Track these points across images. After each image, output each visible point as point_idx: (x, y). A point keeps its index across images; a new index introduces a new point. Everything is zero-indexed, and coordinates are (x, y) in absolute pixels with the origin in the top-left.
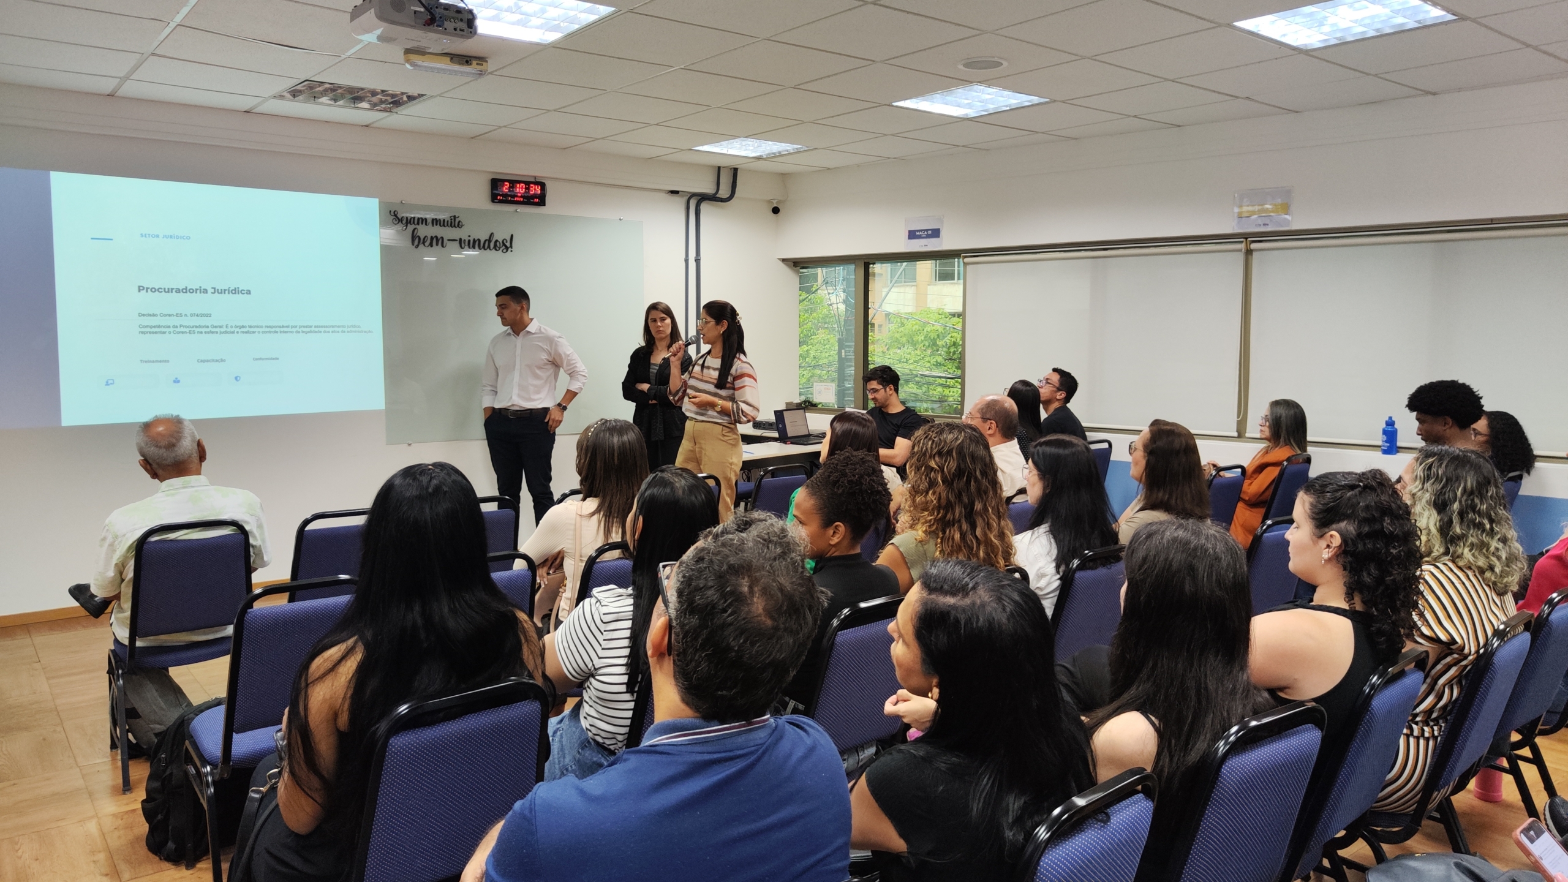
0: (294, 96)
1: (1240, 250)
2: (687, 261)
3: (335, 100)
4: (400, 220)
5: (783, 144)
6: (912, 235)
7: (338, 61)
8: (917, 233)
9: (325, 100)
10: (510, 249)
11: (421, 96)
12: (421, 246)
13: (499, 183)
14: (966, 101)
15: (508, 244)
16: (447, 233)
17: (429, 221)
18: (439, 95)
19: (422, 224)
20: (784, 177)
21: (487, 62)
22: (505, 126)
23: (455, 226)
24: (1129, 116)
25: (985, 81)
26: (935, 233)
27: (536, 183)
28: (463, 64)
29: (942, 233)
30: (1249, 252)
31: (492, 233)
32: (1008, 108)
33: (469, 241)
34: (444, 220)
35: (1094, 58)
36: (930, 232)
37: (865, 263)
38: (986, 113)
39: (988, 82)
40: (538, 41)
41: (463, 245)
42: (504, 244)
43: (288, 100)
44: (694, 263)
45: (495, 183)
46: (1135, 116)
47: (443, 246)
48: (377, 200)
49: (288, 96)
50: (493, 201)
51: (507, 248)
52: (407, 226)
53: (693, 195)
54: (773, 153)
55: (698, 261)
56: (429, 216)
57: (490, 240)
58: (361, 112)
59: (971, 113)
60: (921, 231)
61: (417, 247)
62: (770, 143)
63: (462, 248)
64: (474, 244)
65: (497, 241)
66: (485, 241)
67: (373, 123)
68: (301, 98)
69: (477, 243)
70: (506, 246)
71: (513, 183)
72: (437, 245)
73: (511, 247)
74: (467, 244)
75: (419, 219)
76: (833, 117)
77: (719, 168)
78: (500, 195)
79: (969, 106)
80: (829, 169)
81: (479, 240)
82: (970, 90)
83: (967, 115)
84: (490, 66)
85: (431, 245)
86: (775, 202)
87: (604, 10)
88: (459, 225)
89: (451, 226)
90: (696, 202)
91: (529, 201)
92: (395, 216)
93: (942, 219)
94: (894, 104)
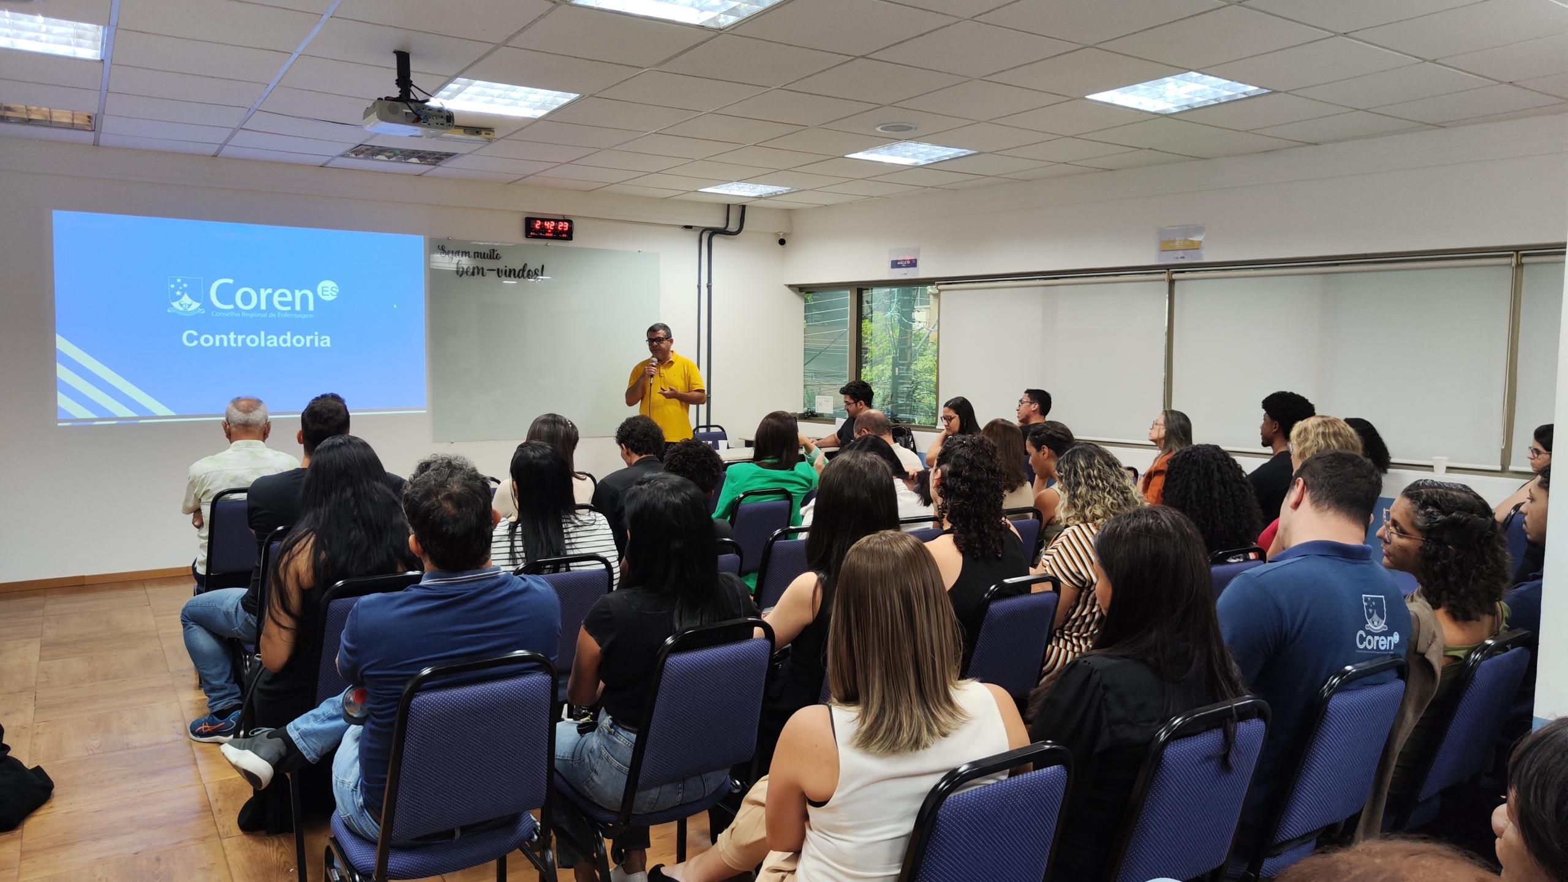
0: (356, 155)
1: (1164, 280)
2: (699, 287)
3: (389, 158)
4: (447, 253)
5: (774, 187)
6: (895, 264)
8: (899, 263)
9: (380, 157)
10: (541, 276)
11: (454, 154)
12: (464, 275)
13: (532, 221)
14: (908, 154)
15: (540, 272)
16: (487, 264)
17: (472, 253)
18: (469, 153)
19: (466, 256)
20: (789, 213)
21: (494, 131)
22: (532, 175)
23: (493, 258)
24: (1060, 163)
25: (913, 139)
26: (913, 264)
27: (563, 221)
28: (474, 134)
29: (918, 263)
30: (1172, 282)
31: (526, 264)
32: (947, 158)
33: (506, 271)
34: (484, 253)
35: (989, 122)
36: (909, 262)
37: (858, 289)
38: (931, 162)
39: (918, 139)
40: (531, 116)
41: (500, 275)
42: (536, 273)
43: (352, 158)
44: (706, 289)
45: (529, 222)
46: (1065, 163)
47: (483, 275)
48: (425, 237)
49: (353, 155)
50: (527, 237)
51: (539, 276)
52: (453, 259)
53: (706, 229)
54: (770, 194)
55: (709, 287)
56: (473, 249)
57: (523, 270)
58: (410, 165)
59: (922, 162)
60: (902, 260)
61: (461, 276)
62: (763, 185)
63: (500, 277)
64: (510, 273)
65: (530, 270)
66: (520, 271)
67: (423, 173)
68: (361, 156)
69: (513, 272)
70: (538, 274)
71: (543, 220)
72: (478, 274)
73: (542, 274)
74: (504, 273)
75: (463, 252)
76: (800, 166)
77: (729, 205)
78: (533, 232)
79: (914, 156)
80: (826, 205)
81: (514, 270)
82: (905, 146)
83: (916, 163)
84: (497, 134)
85: (473, 274)
86: (781, 234)
87: (573, 96)
89: (490, 258)
90: (708, 235)
91: (558, 236)
92: (443, 250)
93: (918, 251)
94: (846, 156)
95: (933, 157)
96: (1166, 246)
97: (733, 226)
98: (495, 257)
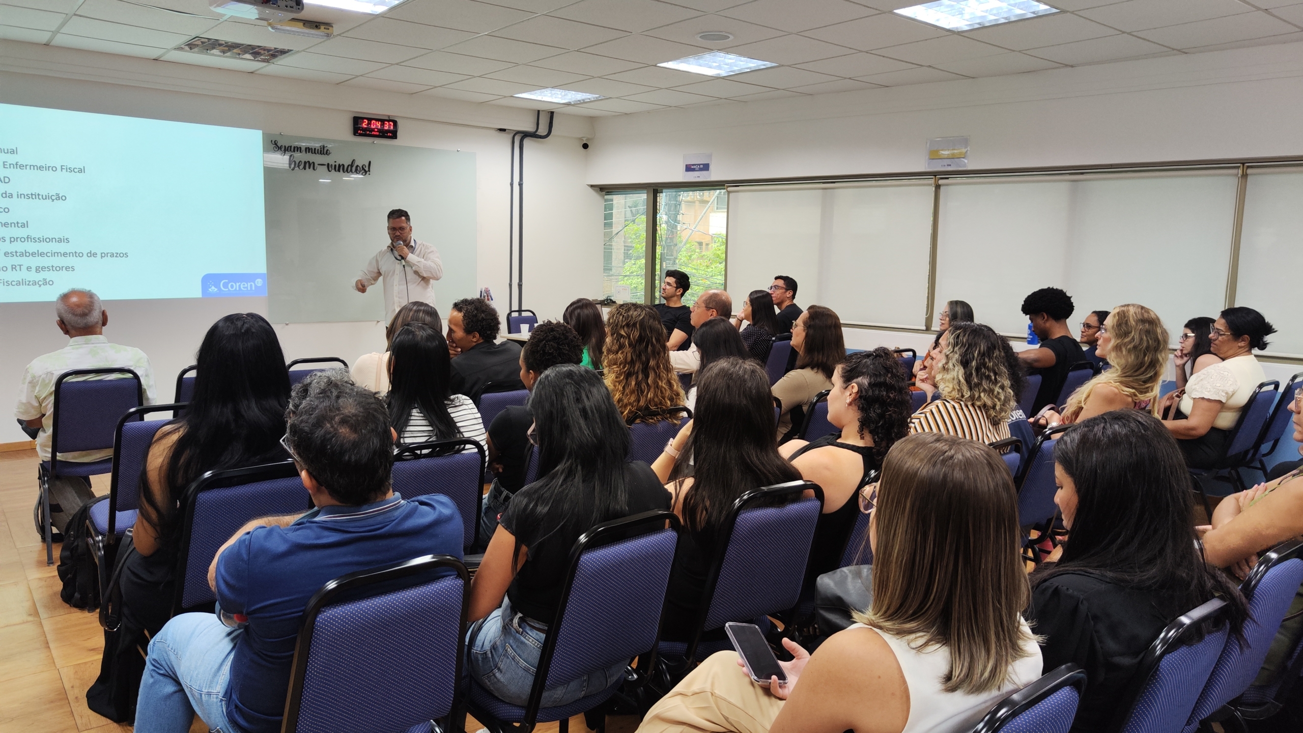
0: (191, 49)
1: (931, 185)
2: (512, 185)
3: (224, 52)
4: (280, 148)
5: (584, 94)
7: (216, 24)
8: (692, 167)
9: (215, 51)
10: (368, 173)
11: (289, 51)
12: (297, 169)
13: (359, 120)
14: (715, 64)
15: (367, 169)
16: (317, 159)
17: (303, 149)
18: (304, 51)
19: (297, 151)
20: (592, 120)
21: (332, 27)
22: (361, 76)
23: (324, 154)
24: (845, 78)
25: (725, 49)
26: (706, 167)
27: (389, 121)
28: (313, 29)
29: (711, 167)
30: (938, 187)
31: (354, 160)
32: (749, 70)
33: (335, 166)
34: (315, 149)
35: (799, 34)
36: (702, 166)
37: (653, 189)
38: (734, 73)
39: (727, 50)
40: (369, 12)
41: (330, 169)
42: (363, 169)
43: (186, 51)
44: (518, 187)
45: (357, 120)
46: (850, 78)
47: (314, 169)
48: (261, 132)
49: (187, 48)
50: (355, 134)
51: (366, 172)
52: (285, 152)
53: (518, 132)
54: (579, 101)
55: (521, 185)
56: (304, 145)
57: (352, 165)
58: (243, 61)
59: (723, 73)
60: (695, 165)
61: (293, 169)
62: (574, 92)
63: (329, 171)
64: (340, 168)
65: (357, 166)
66: (349, 166)
67: (255, 71)
68: (196, 50)
69: (342, 167)
70: (365, 170)
71: (370, 120)
72: (309, 168)
73: (369, 171)
74: (333, 168)
75: (294, 147)
76: (615, 74)
77: (539, 111)
78: (361, 130)
79: (719, 67)
80: (626, 114)
81: (343, 165)
82: (714, 56)
83: (719, 74)
84: (336, 30)
85: (304, 168)
86: (584, 139)
88: (327, 153)
89: (321, 153)
90: (520, 138)
91: (383, 134)
92: (276, 144)
93: (710, 156)
94: (658, 65)
95: (736, 68)
96: (934, 155)
97: (542, 131)
98: (325, 153)
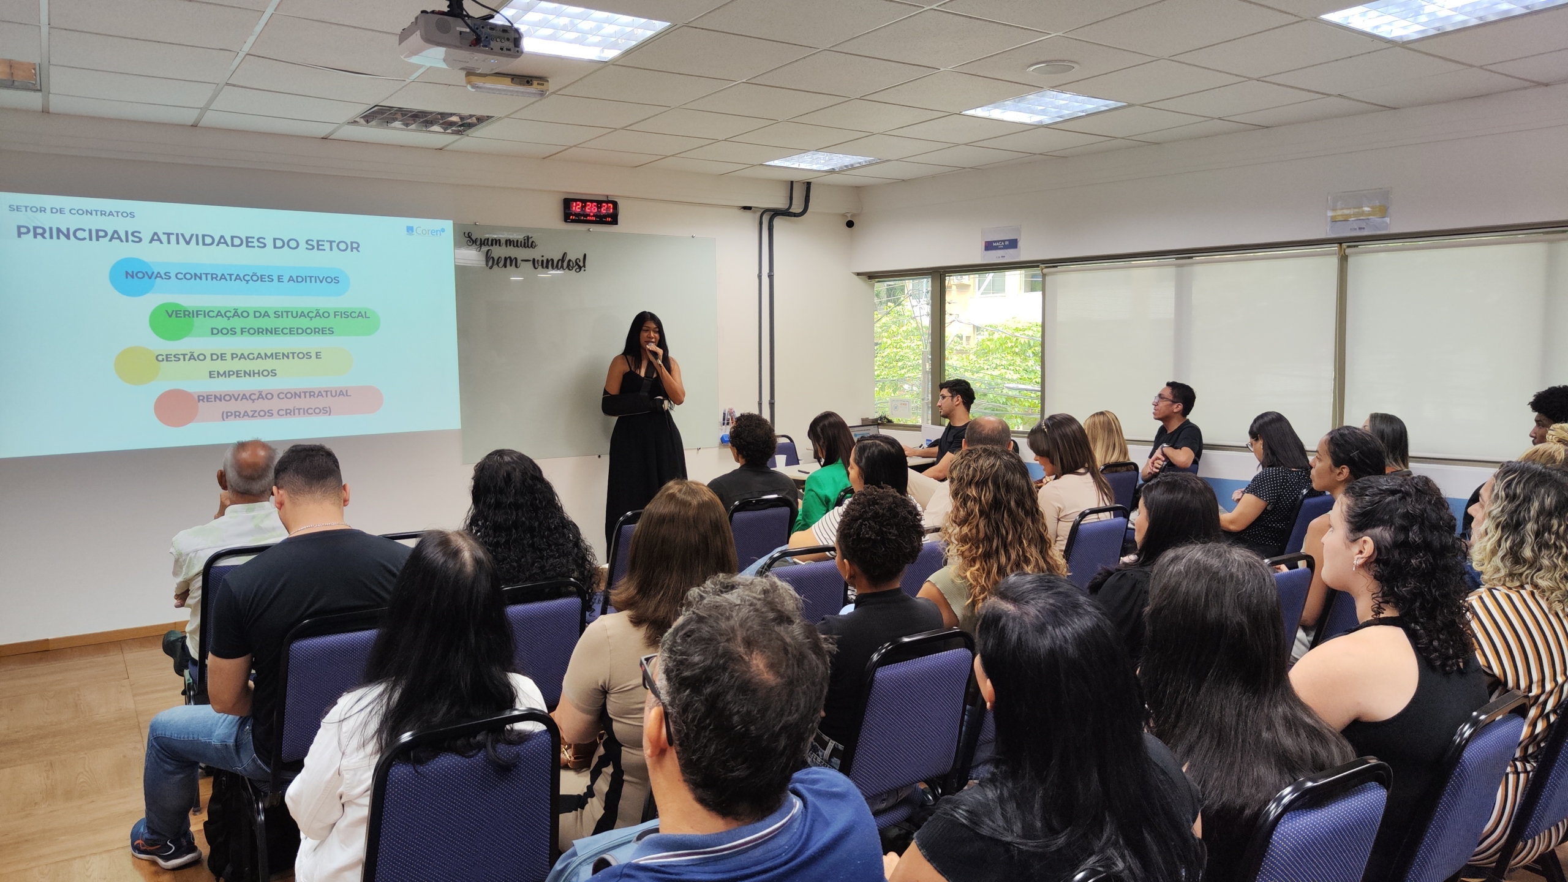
0: (367, 122)
1: (1334, 256)
2: (760, 277)
3: (407, 125)
4: (474, 242)
5: (855, 157)
7: (402, 86)
8: (994, 244)
9: (397, 124)
10: (583, 269)
11: (489, 117)
12: (495, 267)
13: (571, 203)
14: (1040, 108)
15: (581, 264)
16: (520, 253)
18: (507, 116)
19: (496, 244)
20: (858, 191)
21: (548, 81)
22: (575, 146)
23: (528, 246)
24: (1212, 118)
25: (1058, 86)
26: (1013, 244)
27: (608, 202)
28: (524, 85)
29: (1020, 244)
30: (1344, 258)
31: (565, 253)
32: (1084, 114)
33: (543, 261)
34: (517, 241)
35: (1172, 58)
36: (1007, 243)
37: (938, 274)
38: (1061, 119)
39: (1060, 87)
40: (597, 58)
41: (536, 266)
42: (577, 264)
43: (362, 125)
44: (768, 280)
45: (567, 203)
46: (1220, 119)
47: (516, 266)
48: (452, 221)
49: (362, 121)
50: (566, 221)
51: (580, 268)
52: (481, 247)
53: (766, 210)
54: (846, 166)
55: (771, 277)
56: (503, 236)
57: (563, 260)
59: (1046, 119)
60: (998, 241)
61: (491, 267)
62: (841, 155)
63: (535, 268)
64: (548, 264)
65: (570, 261)
66: (559, 260)
67: (445, 146)
68: (374, 123)
69: (550, 263)
70: (579, 265)
71: (584, 202)
72: (511, 265)
73: (584, 266)
74: (540, 264)
75: (492, 240)
76: (903, 127)
77: (792, 182)
78: (573, 215)
79: (1045, 112)
80: (903, 180)
81: (552, 260)
82: (1042, 96)
83: (1041, 121)
84: (551, 86)
85: (505, 266)
86: (849, 215)
87: (660, 25)
88: (533, 245)
89: (524, 246)
90: (769, 217)
91: (601, 219)
92: (469, 237)
93: (1019, 229)
94: (963, 113)
95: (1068, 112)
98: (530, 246)
